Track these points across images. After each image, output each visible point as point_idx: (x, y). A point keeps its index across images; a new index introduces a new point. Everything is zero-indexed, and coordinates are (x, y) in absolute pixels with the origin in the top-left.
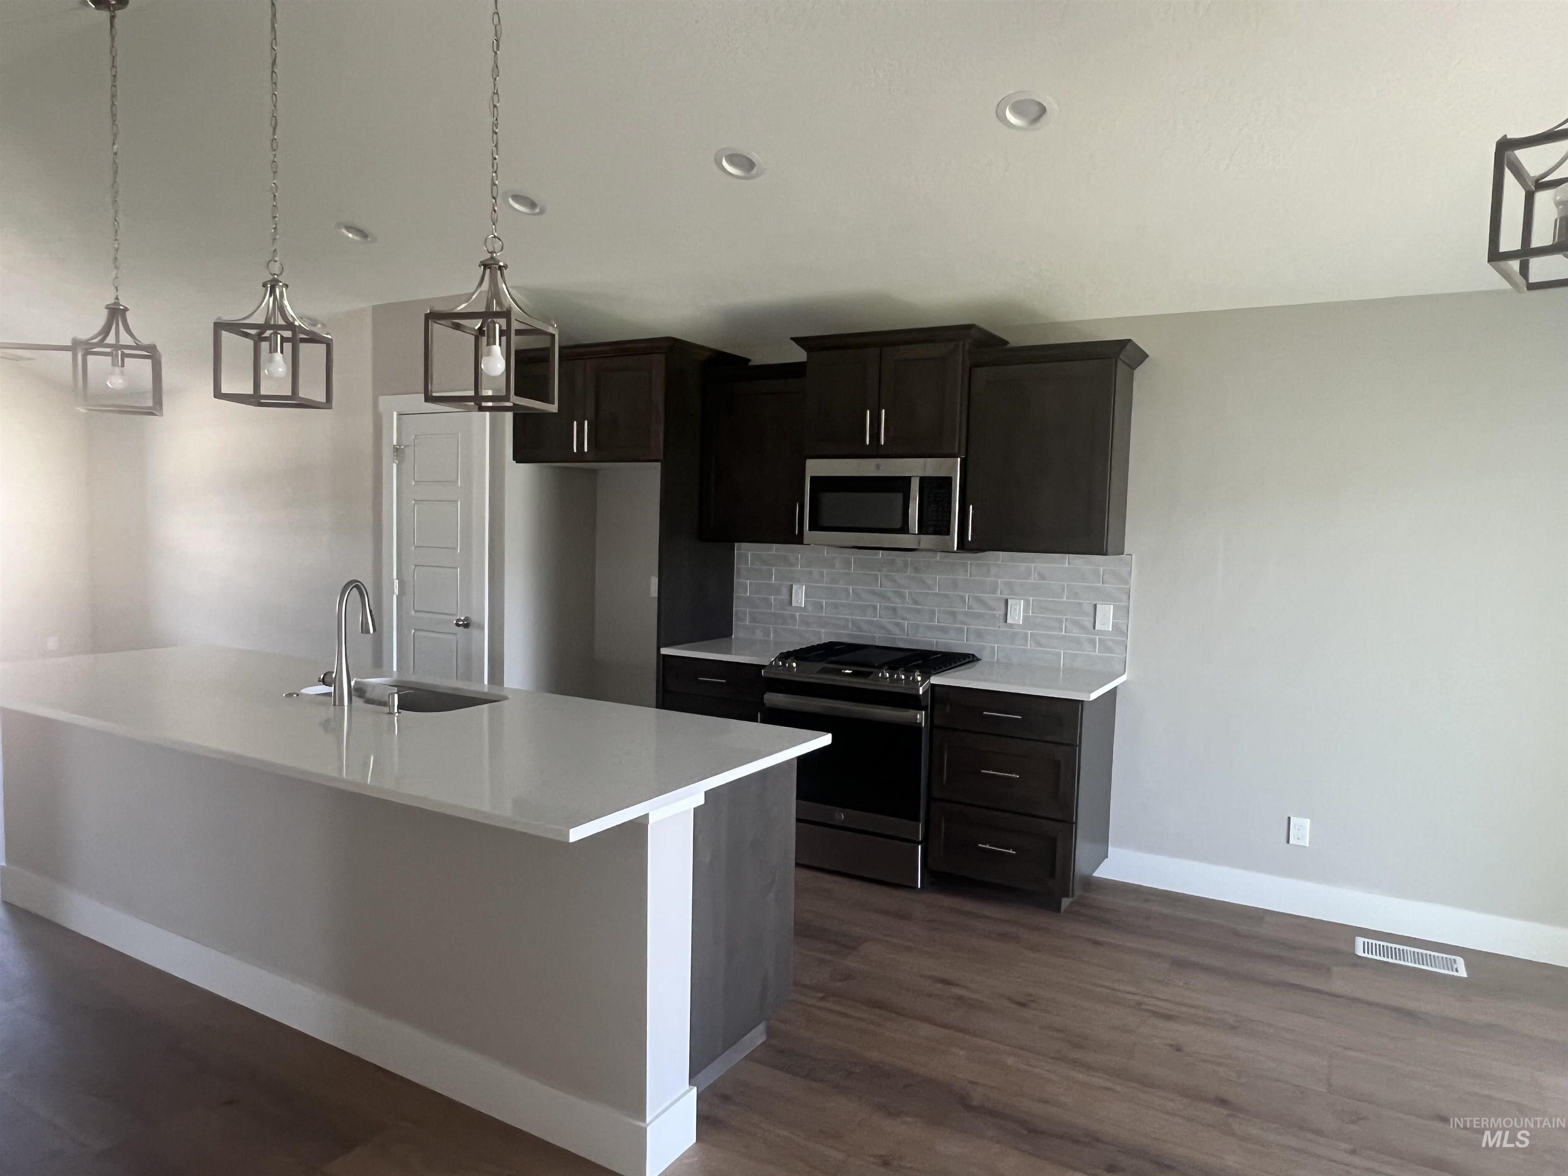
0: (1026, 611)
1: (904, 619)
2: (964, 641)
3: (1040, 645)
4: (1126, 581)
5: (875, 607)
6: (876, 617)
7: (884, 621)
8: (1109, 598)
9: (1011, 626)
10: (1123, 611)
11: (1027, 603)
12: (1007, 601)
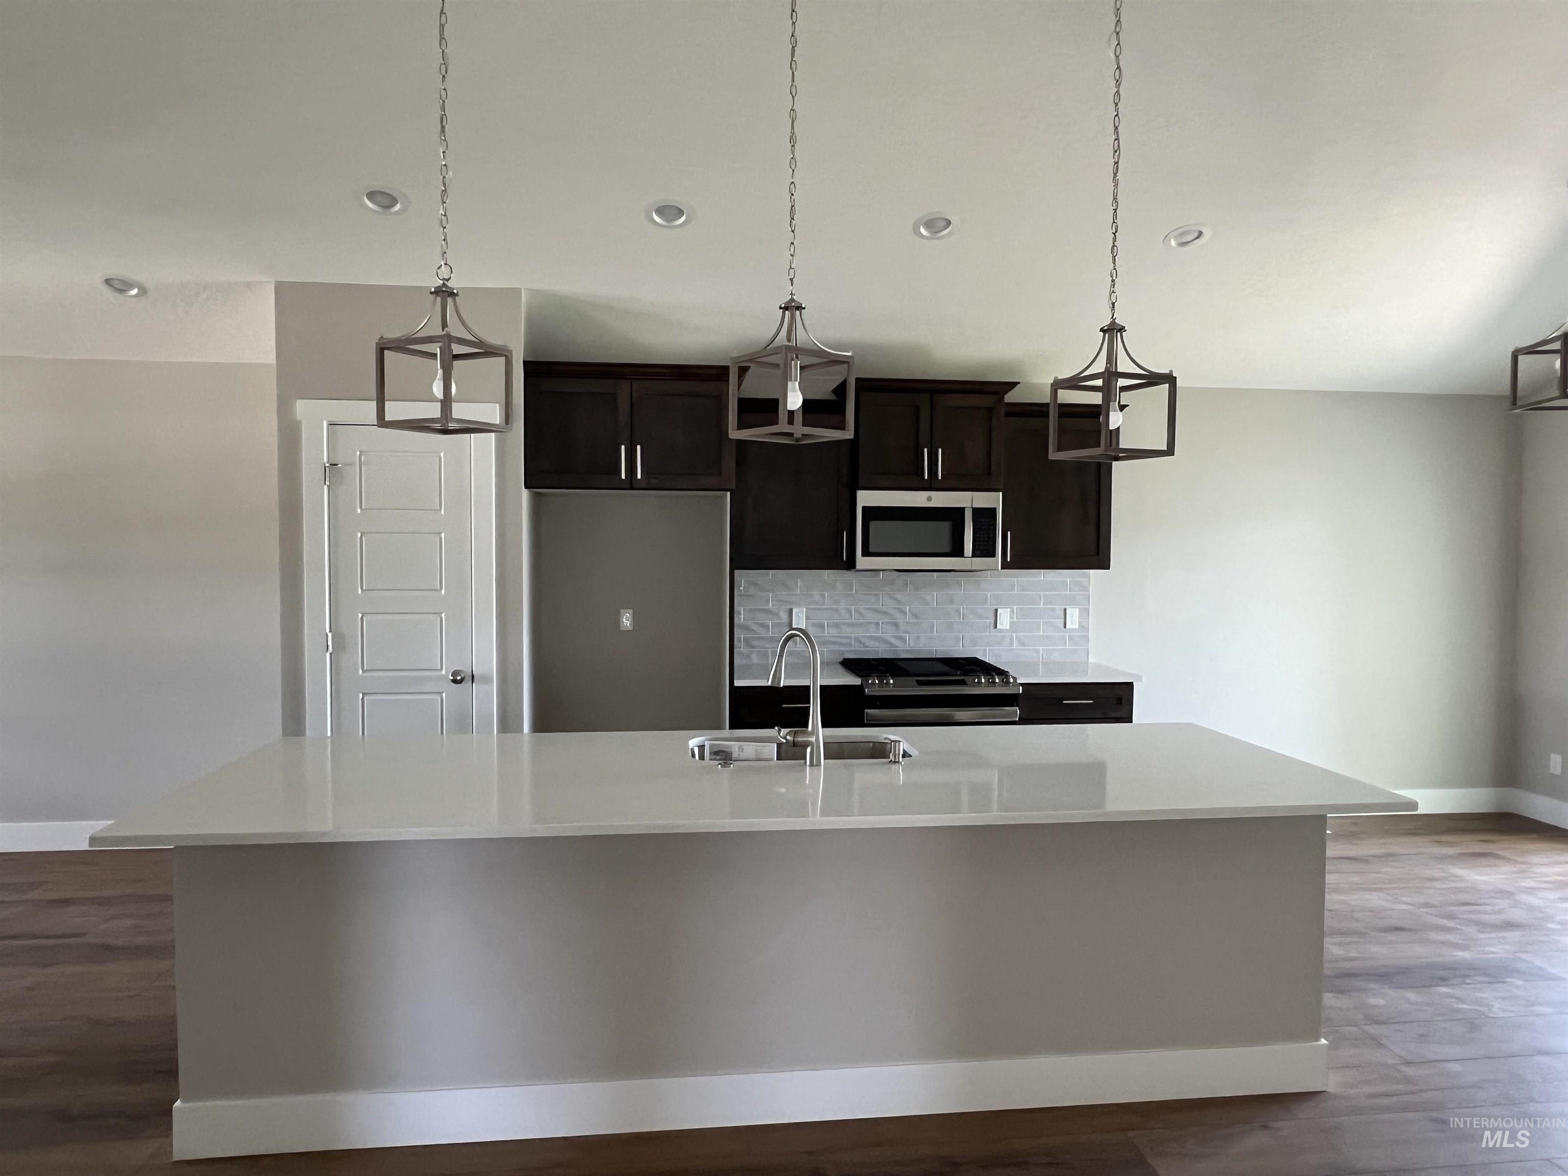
0: (1011, 617)
1: (906, 632)
2: (960, 647)
3: (1023, 644)
4: (1086, 589)
5: (878, 624)
6: (879, 633)
7: (887, 636)
8: (1073, 602)
9: (1001, 631)
10: (1085, 613)
11: (1012, 611)
12: (996, 610)
